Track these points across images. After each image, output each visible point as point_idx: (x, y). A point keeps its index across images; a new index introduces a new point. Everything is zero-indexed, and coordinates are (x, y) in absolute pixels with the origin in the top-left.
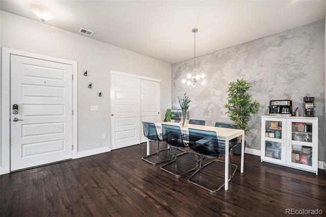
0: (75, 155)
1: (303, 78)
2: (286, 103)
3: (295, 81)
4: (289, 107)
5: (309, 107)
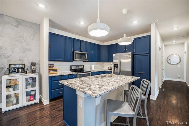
1: (30, 51)
2: (21, 66)
3: (26, 52)
4: (23, 68)
5: (34, 67)
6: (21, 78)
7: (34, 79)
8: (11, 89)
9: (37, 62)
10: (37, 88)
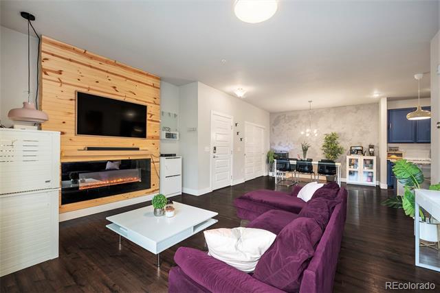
0: (232, 184)
1: (368, 134)
2: (359, 148)
3: (364, 135)
4: (362, 150)
5: (372, 150)
6: (361, 158)
7: (371, 162)
8: (352, 167)
9: (375, 144)
10: (374, 170)
